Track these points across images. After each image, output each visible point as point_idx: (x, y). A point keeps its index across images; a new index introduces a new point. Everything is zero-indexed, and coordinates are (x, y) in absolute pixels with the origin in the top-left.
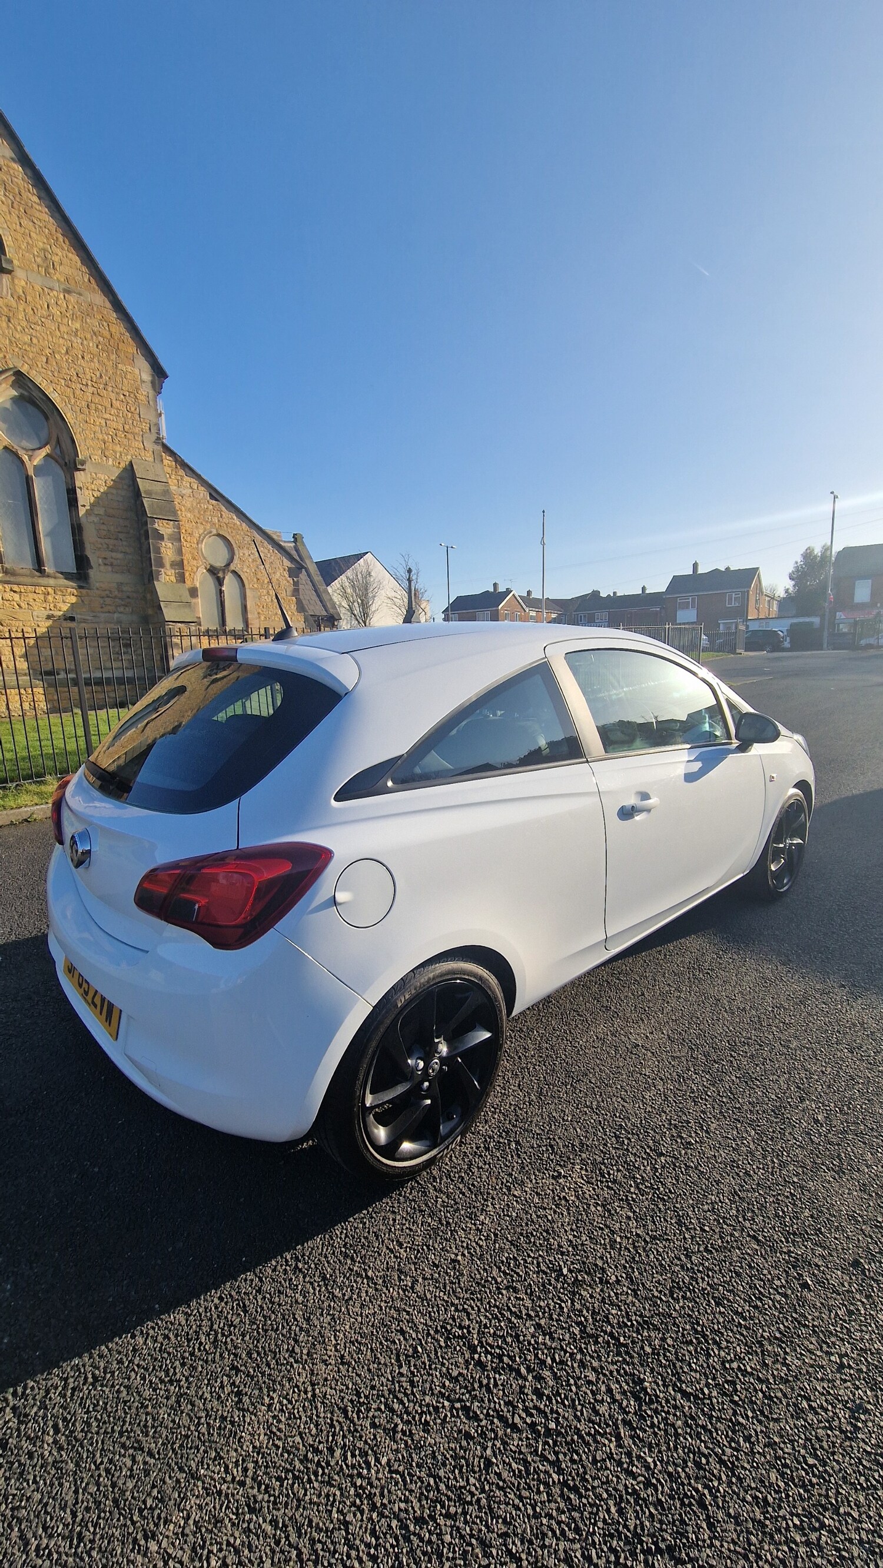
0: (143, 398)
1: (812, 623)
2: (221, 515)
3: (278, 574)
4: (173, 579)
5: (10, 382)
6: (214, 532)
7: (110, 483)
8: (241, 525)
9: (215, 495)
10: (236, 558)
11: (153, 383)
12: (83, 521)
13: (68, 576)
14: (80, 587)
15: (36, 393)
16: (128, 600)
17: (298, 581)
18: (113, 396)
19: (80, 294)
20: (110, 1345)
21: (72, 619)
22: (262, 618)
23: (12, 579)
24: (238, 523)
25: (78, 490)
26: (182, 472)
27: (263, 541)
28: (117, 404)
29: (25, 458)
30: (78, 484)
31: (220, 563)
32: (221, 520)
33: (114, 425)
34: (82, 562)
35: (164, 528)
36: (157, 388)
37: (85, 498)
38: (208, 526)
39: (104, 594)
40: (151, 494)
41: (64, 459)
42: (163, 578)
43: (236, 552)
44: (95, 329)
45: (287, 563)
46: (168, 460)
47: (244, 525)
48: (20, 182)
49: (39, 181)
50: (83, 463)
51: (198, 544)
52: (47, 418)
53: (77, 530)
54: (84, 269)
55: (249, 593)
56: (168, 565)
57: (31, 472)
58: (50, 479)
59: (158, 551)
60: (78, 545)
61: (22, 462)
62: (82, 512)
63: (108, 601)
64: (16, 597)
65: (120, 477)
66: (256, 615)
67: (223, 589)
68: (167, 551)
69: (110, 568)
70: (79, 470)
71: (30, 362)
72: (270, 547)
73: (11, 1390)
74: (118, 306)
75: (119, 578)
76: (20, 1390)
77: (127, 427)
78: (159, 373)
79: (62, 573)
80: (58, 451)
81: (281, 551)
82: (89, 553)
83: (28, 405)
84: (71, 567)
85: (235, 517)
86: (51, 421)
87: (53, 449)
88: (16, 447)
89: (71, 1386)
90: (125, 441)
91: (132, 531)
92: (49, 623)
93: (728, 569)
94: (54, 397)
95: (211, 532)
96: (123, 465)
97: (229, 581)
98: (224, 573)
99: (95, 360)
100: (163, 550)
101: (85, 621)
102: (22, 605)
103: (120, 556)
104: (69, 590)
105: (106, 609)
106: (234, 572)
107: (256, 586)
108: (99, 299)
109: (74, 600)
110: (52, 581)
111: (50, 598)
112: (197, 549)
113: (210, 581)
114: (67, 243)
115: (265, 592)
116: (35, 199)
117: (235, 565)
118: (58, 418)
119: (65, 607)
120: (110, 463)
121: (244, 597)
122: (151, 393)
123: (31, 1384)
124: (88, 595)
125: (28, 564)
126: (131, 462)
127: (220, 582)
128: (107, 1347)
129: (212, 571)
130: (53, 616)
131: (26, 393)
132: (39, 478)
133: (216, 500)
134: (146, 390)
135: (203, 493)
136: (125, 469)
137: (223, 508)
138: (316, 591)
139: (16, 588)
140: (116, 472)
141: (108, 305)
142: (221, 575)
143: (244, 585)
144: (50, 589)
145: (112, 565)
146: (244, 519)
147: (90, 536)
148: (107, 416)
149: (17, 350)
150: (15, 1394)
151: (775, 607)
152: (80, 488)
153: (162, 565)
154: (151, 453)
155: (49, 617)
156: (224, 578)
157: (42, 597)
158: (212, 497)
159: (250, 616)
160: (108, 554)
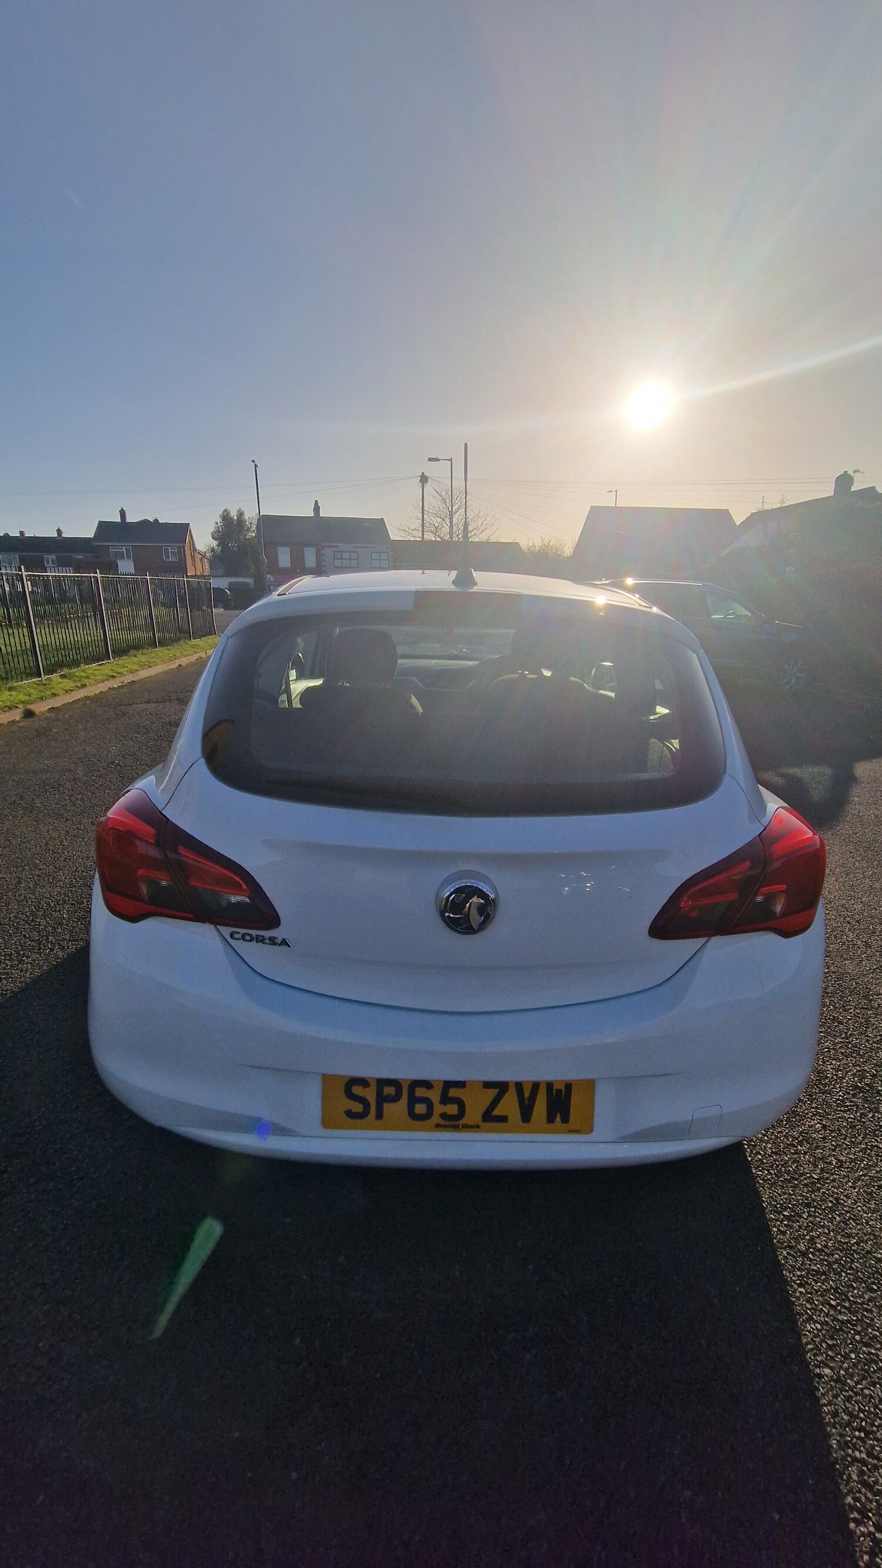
1: (245, 584)
20: (824, 1401)
73: (852, 1525)
76: (855, 1515)
89: (864, 1456)
93: (156, 521)
123: (849, 1500)
128: (825, 1405)
150: (858, 1523)
151: (207, 565)
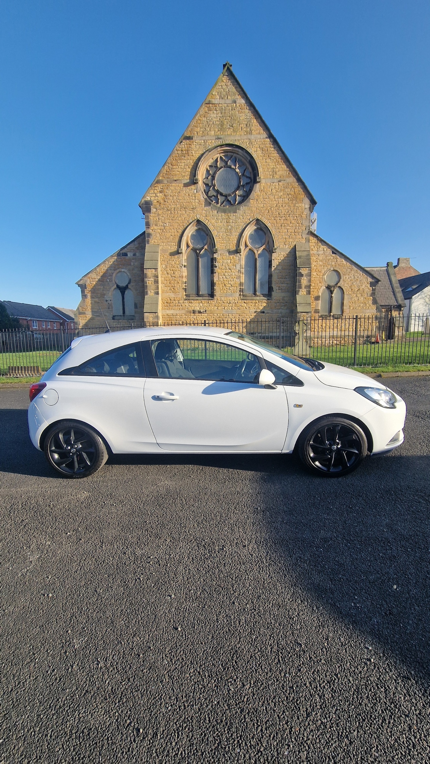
0: (304, 216)
2: (337, 260)
3: (364, 286)
4: (305, 293)
5: (254, 224)
6: (332, 269)
7: (286, 255)
8: (346, 264)
9: (335, 251)
10: (341, 280)
11: (310, 208)
12: (273, 273)
13: (264, 295)
14: (268, 299)
15: (263, 226)
16: (286, 303)
17: (375, 288)
18: (292, 218)
19: (284, 181)
21: (263, 312)
22: (351, 308)
23: (245, 298)
24: (345, 263)
25: (273, 260)
26: (320, 244)
27: (358, 270)
28: (293, 221)
29: (256, 252)
30: (273, 258)
31: (332, 284)
32: (336, 263)
33: (291, 231)
34: (270, 289)
35: (304, 271)
36: (311, 210)
37: (275, 263)
38: (329, 267)
39: (277, 302)
40: (301, 257)
41: (269, 249)
42: (301, 293)
43: (342, 277)
44: (288, 193)
45: (370, 280)
46: (313, 240)
47: (348, 263)
48: (268, 145)
49: (275, 142)
50: (275, 249)
51: (323, 276)
52: (265, 234)
53: (270, 276)
54: (288, 169)
55: (346, 297)
56: (303, 286)
57: (257, 257)
58: (263, 258)
59: (300, 282)
60: (270, 282)
61: (254, 253)
62: (273, 269)
63: (278, 304)
64: (245, 305)
65: (290, 252)
66: (348, 307)
67: (333, 295)
68: (304, 281)
69: (280, 291)
70: (274, 252)
71: (262, 214)
72: (361, 273)
74: (299, 180)
75: (283, 294)
77: (296, 230)
78: (313, 202)
79: (262, 294)
80: (268, 247)
81: (367, 274)
82: (273, 286)
83: (260, 231)
84: (266, 292)
85: (344, 261)
86: (267, 235)
87: (266, 246)
88: (253, 248)
90: (294, 237)
91: (291, 274)
92: (255, 314)
94: (269, 225)
95: (330, 269)
96: (292, 247)
97: (336, 291)
98: (334, 288)
99: (287, 206)
100: (302, 281)
101: (268, 313)
102: (247, 308)
103: (285, 285)
104: (264, 301)
105: (277, 308)
106: (340, 287)
107: (350, 293)
108: (292, 180)
109: (265, 304)
110: (258, 298)
111: (257, 304)
112: (322, 278)
113: (327, 292)
114: (282, 161)
115: (355, 295)
116: (273, 149)
117: (340, 284)
118: (269, 233)
119: (261, 308)
120: (287, 247)
121: (343, 299)
122: (309, 212)
124: (270, 302)
125: (251, 292)
126: (295, 245)
127: (331, 292)
129: (329, 288)
130: (257, 311)
131: (259, 226)
132: (260, 258)
133: (335, 254)
134: (307, 212)
135: (329, 251)
136: (292, 248)
137: (338, 257)
138: (393, 292)
139: (245, 301)
140: (289, 250)
141: (295, 180)
142: (332, 289)
143: (344, 293)
144: (257, 301)
145: (281, 289)
146: (348, 260)
147: (274, 278)
148: (288, 228)
149: (258, 211)
152: (274, 260)
153: (301, 288)
154: (305, 239)
155: (255, 312)
156: (334, 290)
157: (254, 304)
158: (333, 253)
159: (345, 308)
160: (281, 285)
